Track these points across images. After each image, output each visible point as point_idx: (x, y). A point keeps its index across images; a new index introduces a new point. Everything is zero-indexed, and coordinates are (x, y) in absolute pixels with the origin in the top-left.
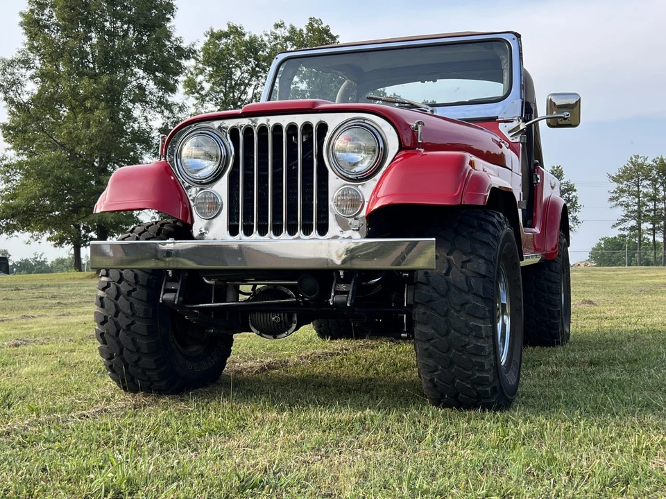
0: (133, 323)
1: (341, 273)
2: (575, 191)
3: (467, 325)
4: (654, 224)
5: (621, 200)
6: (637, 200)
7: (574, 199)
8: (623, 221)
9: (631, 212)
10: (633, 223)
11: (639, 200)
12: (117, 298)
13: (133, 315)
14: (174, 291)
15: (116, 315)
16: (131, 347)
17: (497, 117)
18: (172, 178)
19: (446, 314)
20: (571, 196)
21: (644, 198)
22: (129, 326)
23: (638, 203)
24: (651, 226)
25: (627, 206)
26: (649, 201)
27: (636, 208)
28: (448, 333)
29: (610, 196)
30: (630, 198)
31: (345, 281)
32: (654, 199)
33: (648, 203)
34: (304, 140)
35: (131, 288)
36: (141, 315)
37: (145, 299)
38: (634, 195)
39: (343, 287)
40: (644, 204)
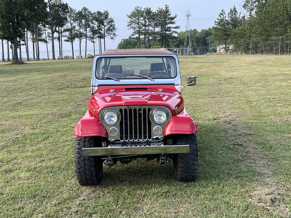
0: (91, 168)
1: (163, 154)
2: (114, 22)
3: (193, 163)
4: (145, 36)
5: (132, 26)
6: (138, 26)
7: (114, 26)
8: (133, 35)
9: (136, 31)
10: (137, 35)
11: (139, 26)
12: (84, 161)
13: (91, 165)
15: (85, 166)
16: (90, 175)
18: (100, 122)
19: (188, 161)
20: (112, 24)
21: (141, 25)
22: (89, 169)
23: (139, 27)
24: (144, 37)
25: (135, 28)
26: (143, 26)
27: (138, 29)
28: (188, 165)
29: (128, 24)
30: (136, 25)
31: (164, 156)
32: (145, 25)
33: (143, 27)
35: (89, 158)
36: (93, 165)
37: (94, 161)
38: (137, 24)
39: (163, 158)
40: (141, 28)
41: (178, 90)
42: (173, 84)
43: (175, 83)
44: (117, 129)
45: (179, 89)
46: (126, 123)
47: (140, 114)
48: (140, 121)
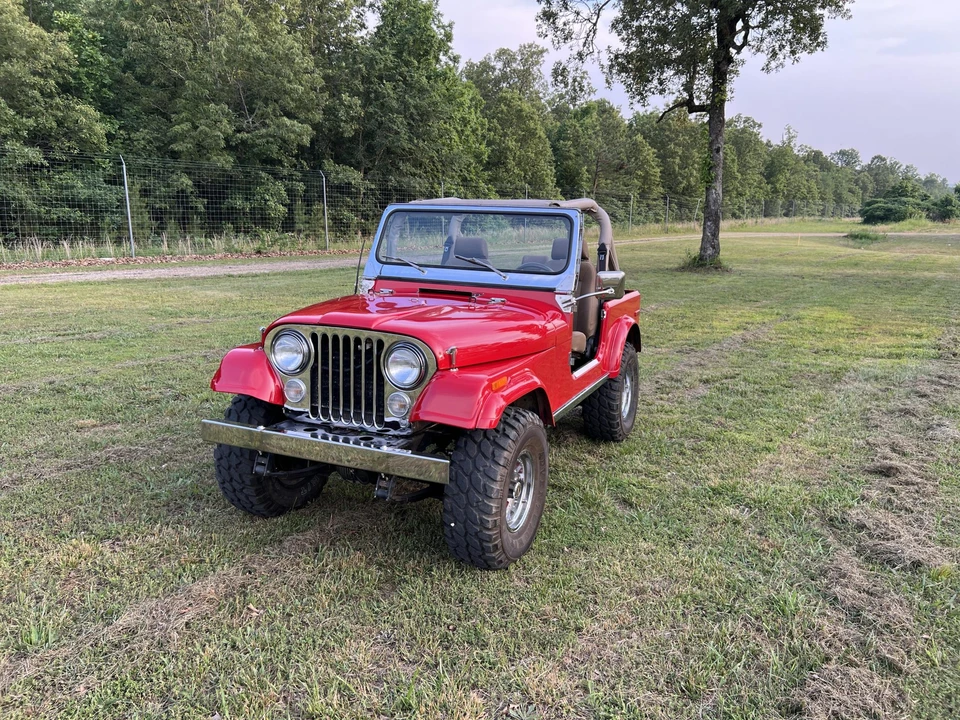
1: (383, 474)
14: (264, 465)
17: (554, 289)
34: (368, 347)
39: (384, 484)
41: (562, 306)
42: (552, 290)
43: (559, 289)
44: (302, 385)
45: (566, 305)
46: (325, 373)
47: (358, 353)
48: (358, 372)
